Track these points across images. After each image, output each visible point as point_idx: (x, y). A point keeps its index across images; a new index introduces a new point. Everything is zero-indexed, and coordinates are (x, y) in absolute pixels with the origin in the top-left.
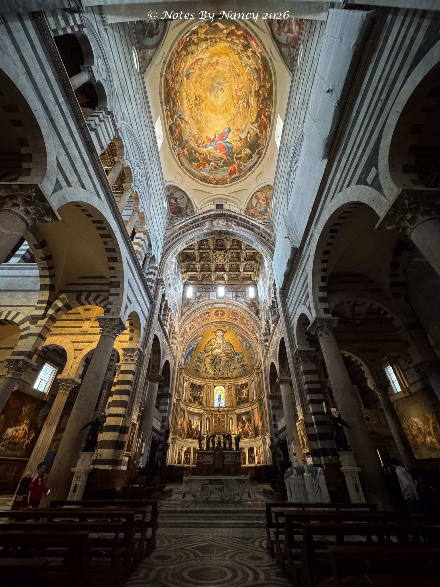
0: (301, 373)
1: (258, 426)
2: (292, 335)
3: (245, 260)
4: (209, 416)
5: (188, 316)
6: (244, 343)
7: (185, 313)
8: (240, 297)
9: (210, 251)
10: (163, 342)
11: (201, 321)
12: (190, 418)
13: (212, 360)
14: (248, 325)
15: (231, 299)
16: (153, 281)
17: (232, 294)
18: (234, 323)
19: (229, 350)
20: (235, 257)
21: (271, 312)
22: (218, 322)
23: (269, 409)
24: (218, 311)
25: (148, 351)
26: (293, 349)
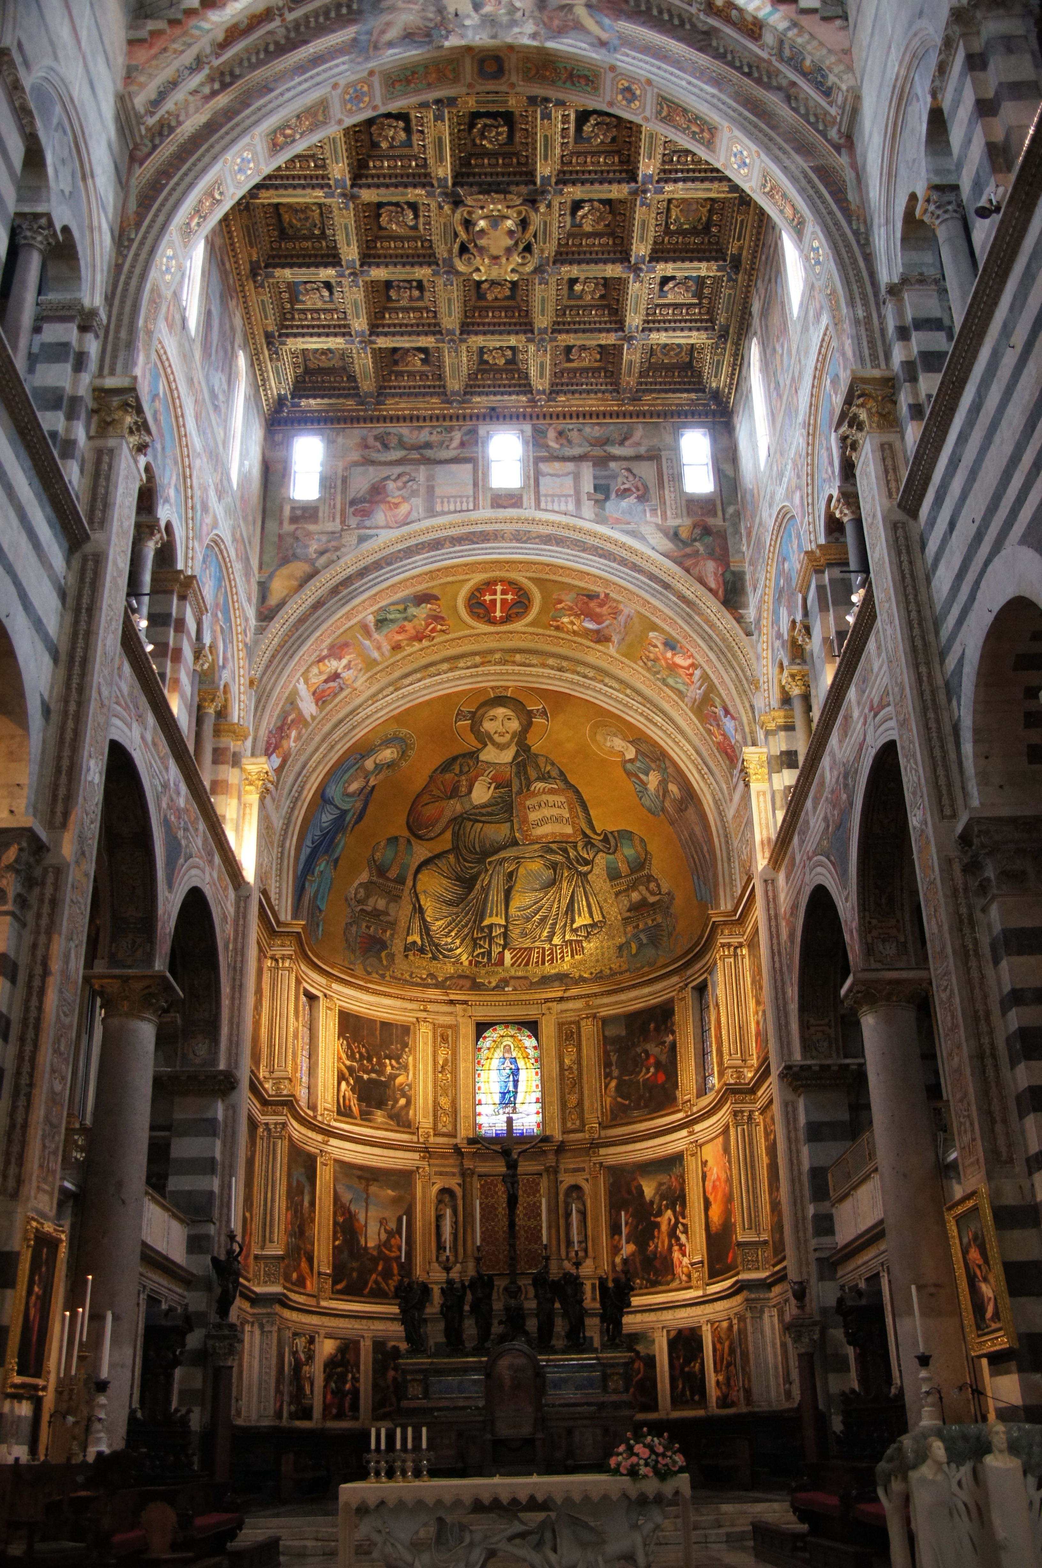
0: (986, 950)
1: (727, 1227)
2: (948, 729)
3: (658, 255)
4: (453, 1183)
5: (302, 620)
6: (653, 780)
7: (282, 604)
8: (624, 493)
9: (430, 195)
10: (165, 786)
11: (386, 647)
12: (346, 1197)
13: (458, 879)
14: (673, 667)
15: (571, 507)
16: (75, 400)
17: (577, 477)
18: (590, 659)
19: (558, 820)
20: (589, 235)
21: (820, 588)
22: (492, 652)
23: (790, 1140)
24: (488, 586)
25: (81, 838)
26: (948, 811)
